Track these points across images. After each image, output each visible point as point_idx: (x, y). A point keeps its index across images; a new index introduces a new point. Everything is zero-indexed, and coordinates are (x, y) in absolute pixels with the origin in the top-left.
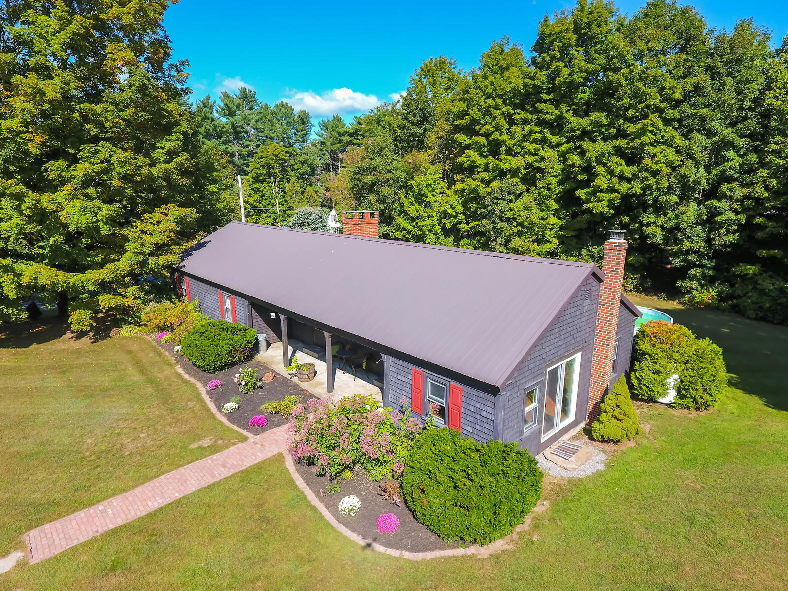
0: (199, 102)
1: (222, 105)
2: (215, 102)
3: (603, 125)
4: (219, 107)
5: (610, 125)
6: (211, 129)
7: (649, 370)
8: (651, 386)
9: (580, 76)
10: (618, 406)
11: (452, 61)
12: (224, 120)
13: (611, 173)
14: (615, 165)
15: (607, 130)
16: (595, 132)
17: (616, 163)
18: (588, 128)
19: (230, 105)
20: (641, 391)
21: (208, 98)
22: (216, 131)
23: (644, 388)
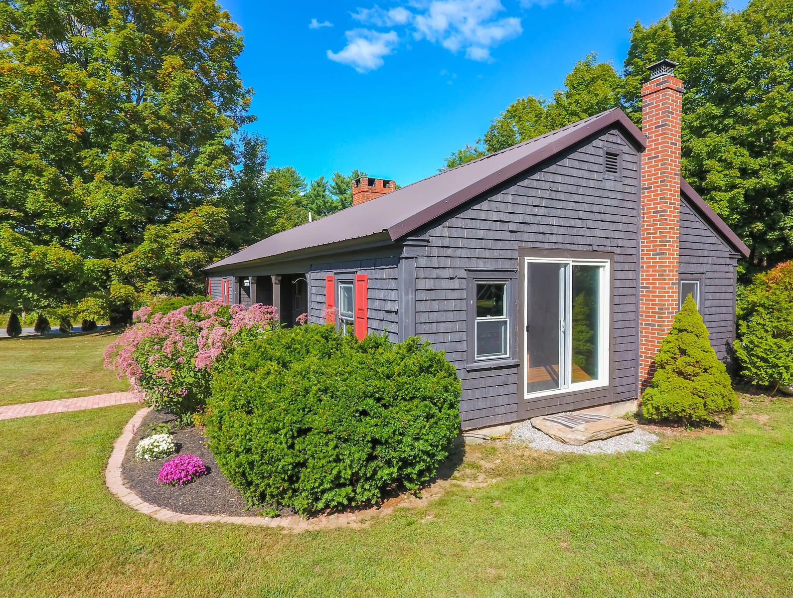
0: (313, 182)
1: (334, 184)
2: (327, 182)
3: (714, 117)
4: (331, 186)
5: (726, 115)
6: (322, 205)
7: (767, 331)
8: (771, 358)
9: (681, 72)
10: (683, 352)
11: (541, 101)
12: (335, 198)
13: (729, 165)
14: (733, 155)
15: (720, 123)
16: (705, 127)
17: (735, 153)
18: (695, 124)
19: (340, 183)
20: (754, 370)
21: (322, 178)
22: (326, 207)
23: (760, 363)
